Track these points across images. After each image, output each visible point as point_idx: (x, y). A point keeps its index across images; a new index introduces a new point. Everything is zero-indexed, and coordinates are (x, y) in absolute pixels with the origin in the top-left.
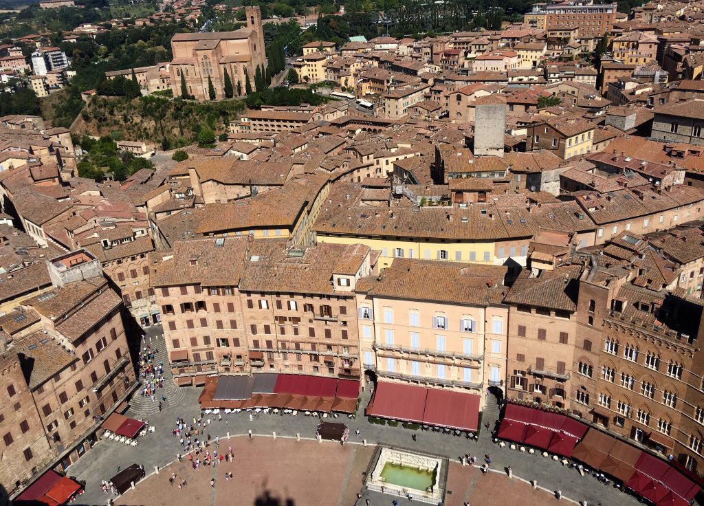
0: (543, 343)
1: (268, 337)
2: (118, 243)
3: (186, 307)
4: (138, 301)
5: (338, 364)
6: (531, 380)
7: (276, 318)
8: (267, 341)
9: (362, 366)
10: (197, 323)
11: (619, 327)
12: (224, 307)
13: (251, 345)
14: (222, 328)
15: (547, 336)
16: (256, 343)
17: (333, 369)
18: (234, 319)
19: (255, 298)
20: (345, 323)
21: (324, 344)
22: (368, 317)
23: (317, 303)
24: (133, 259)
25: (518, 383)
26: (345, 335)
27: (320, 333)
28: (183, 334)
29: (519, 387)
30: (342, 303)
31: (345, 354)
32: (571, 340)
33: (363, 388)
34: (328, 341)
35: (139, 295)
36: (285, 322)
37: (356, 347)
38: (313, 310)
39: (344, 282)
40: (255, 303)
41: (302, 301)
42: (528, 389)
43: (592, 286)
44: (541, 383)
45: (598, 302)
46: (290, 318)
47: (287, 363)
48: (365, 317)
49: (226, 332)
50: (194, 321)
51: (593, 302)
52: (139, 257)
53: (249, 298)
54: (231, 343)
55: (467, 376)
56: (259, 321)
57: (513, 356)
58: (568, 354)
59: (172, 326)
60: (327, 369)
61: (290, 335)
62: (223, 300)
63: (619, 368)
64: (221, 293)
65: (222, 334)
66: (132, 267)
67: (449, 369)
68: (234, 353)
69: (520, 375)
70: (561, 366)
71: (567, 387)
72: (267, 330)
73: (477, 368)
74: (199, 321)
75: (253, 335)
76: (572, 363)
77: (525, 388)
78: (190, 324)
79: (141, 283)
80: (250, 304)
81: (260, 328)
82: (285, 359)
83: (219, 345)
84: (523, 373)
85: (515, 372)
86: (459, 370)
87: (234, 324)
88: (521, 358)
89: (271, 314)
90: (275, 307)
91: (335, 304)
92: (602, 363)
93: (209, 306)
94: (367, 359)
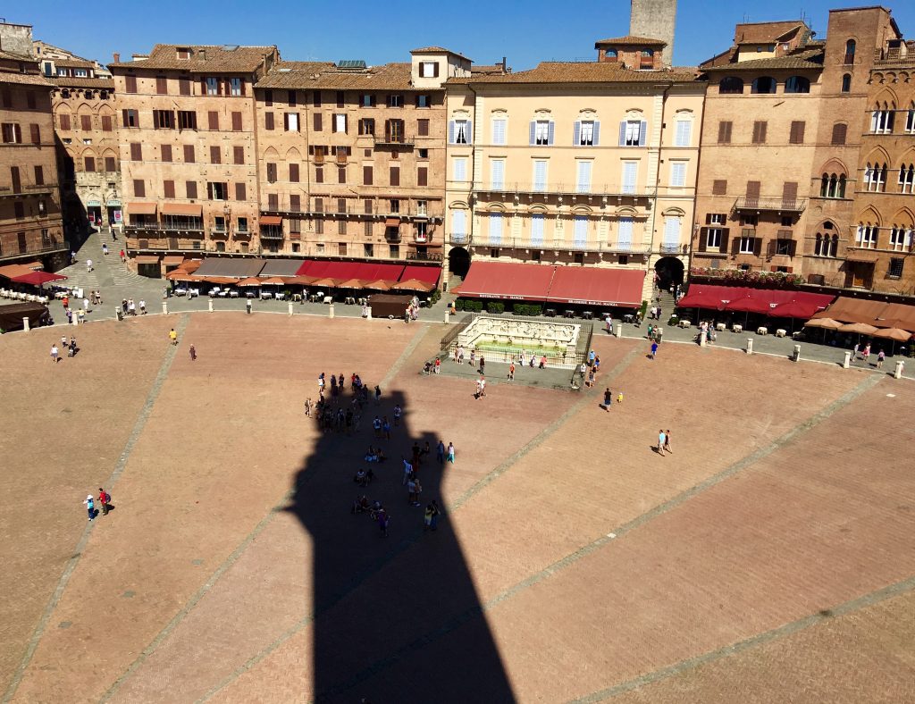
0: (762, 149)
1: (295, 188)
2: (68, 74)
3: (163, 119)
4: (88, 174)
5: (408, 233)
6: (735, 229)
7: (311, 150)
8: (292, 196)
9: (447, 240)
10: (178, 153)
11: (897, 72)
12: (225, 121)
13: (265, 200)
14: (219, 162)
15: (768, 135)
16: (273, 199)
17: (397, 247)
18: (240, 143)
19: (279, 109)
20: (424, 153)
21: (386, 198)
22: (464, 141)
23: (381, 114)
24: (89, 96)
25: (711, 244)
26: (423, 177)
27: (381, 176)
28: (153, 172)
29: (713, 250)
30: (423, 112)
31: (421, 213)
32: (810, 135)
33: (445, 284)
34: (394, 192)
35: (90, 165)
36: (325, 157)
37: (439, 200)
38: (372, 132)
39: (429, 70)
40: (279, 118)
41: (356, 112)
42: (729, 251)
43: (851, 13)
44: (751, 235)
45: (861, 39)
46: (334, 148)
47: (322, 239)
48: (458, 141)
49: (225, 172)
50: (174, 149)
51: (851, 44)
52: (97, 96)
53: (269, 109)
54: (232, 192)
55: (625, 237)
56: (283, 156)
57: (706, 187)
58: (803, 164)
59: (136, 152)
60: (387, 249)
61: (331, 184)
62: (224, 105)
63: (896, 157)
64: (223, 92)
65: (218, 174)
66: (84, 111)
67: (595, 227)
68: (234, 211)
69: (716, 224)
70: (790, 189)
71: (799, 232)
72: (294, 173)
73: (643, 220)
74: (182, 149)
75: (269, 185)
76: (808, 181)
77: (724, 250)
78: (167, 153)
79: (96, 142)
80: (270, 123)
81: (283, 170)
82: (320, 231)
83: (210, 197)
84: (722, 219)
85: (709, 218)
86: (611, 228)
87: (239, 155)
88: (720, 187)
89: (303, 142)
90: (311, 127)
91: (410, 114)
92: (865, 160)
93: (202, 120)
94: (457, 226)
